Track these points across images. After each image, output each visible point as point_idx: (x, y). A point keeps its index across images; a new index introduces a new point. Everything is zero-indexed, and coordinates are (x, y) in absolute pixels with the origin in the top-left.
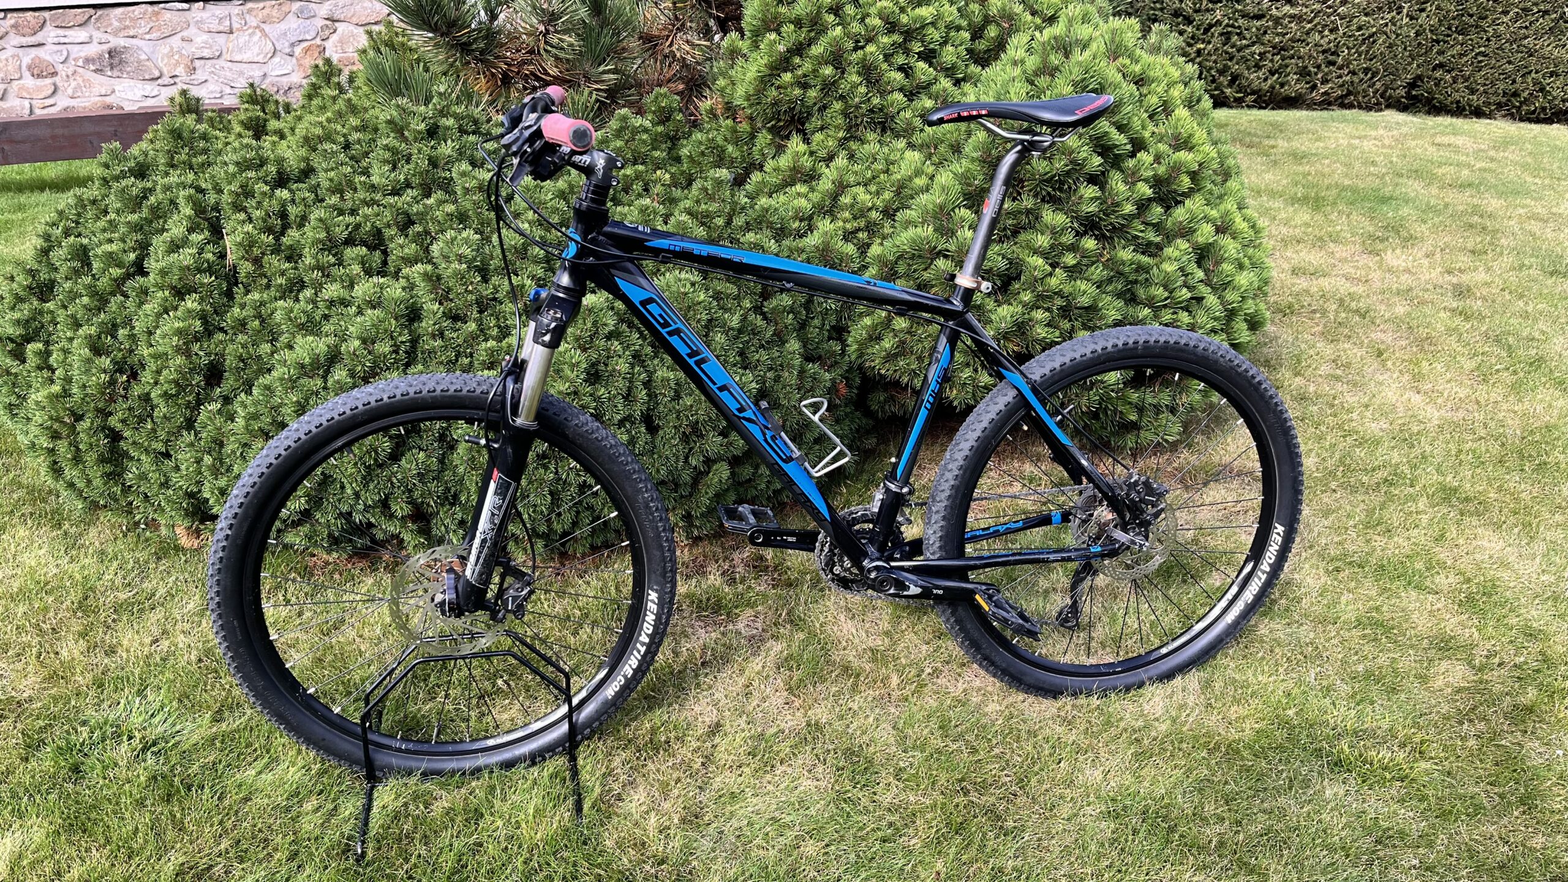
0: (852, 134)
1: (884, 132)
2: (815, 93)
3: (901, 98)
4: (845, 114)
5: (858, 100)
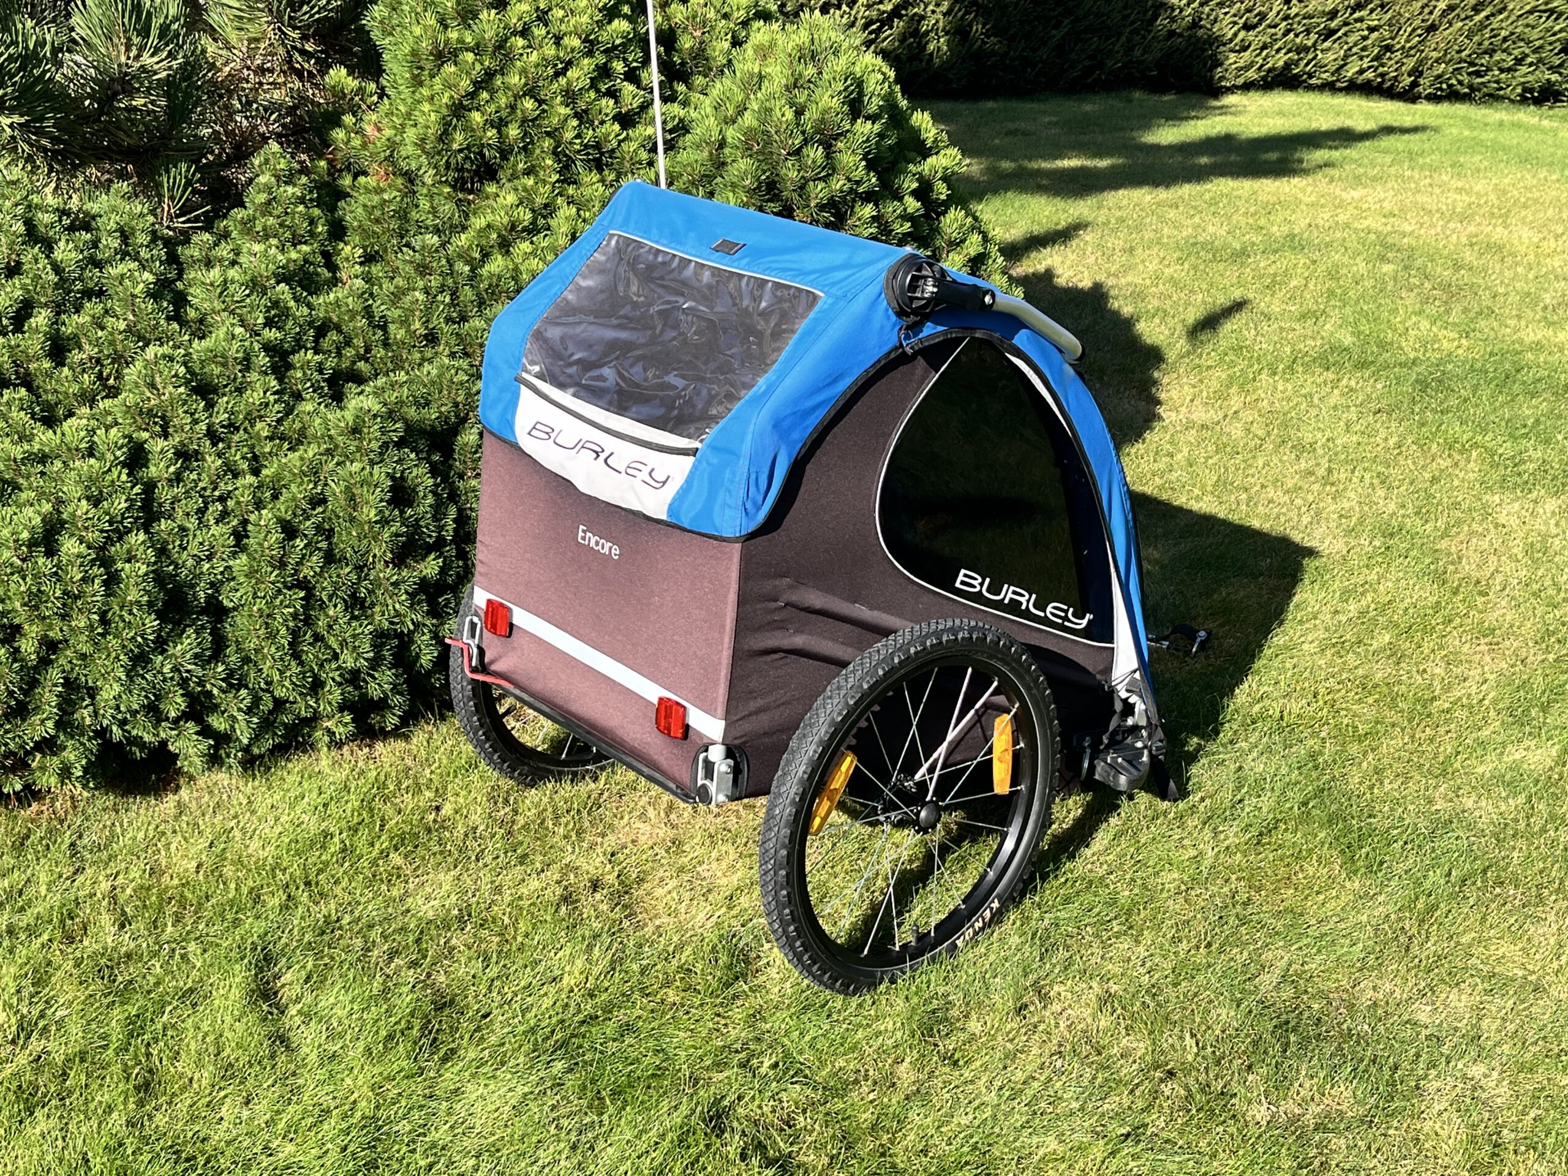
0: (567, 176)
1: (600, 170)
2: (513, 131)
3: (617, 127)
4: (555, 153)
5: (569, 135)
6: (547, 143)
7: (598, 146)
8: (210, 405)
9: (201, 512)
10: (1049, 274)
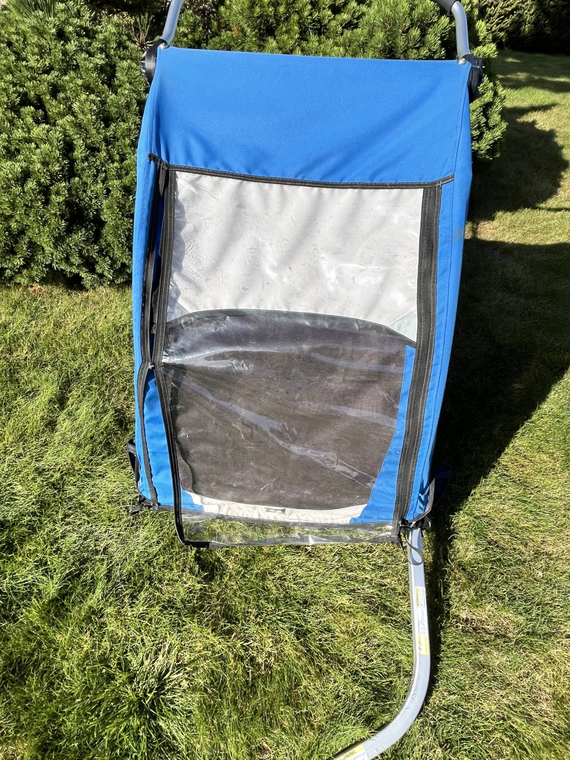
1: (320, 34)
2: (282, 9)
3: (330, 13)
4: (299, 23)
5: (306, 14)
6: (296, 17)
7: (319, 21)
8: (107, 126)
9: (96, 176)
10: (534, 123)
